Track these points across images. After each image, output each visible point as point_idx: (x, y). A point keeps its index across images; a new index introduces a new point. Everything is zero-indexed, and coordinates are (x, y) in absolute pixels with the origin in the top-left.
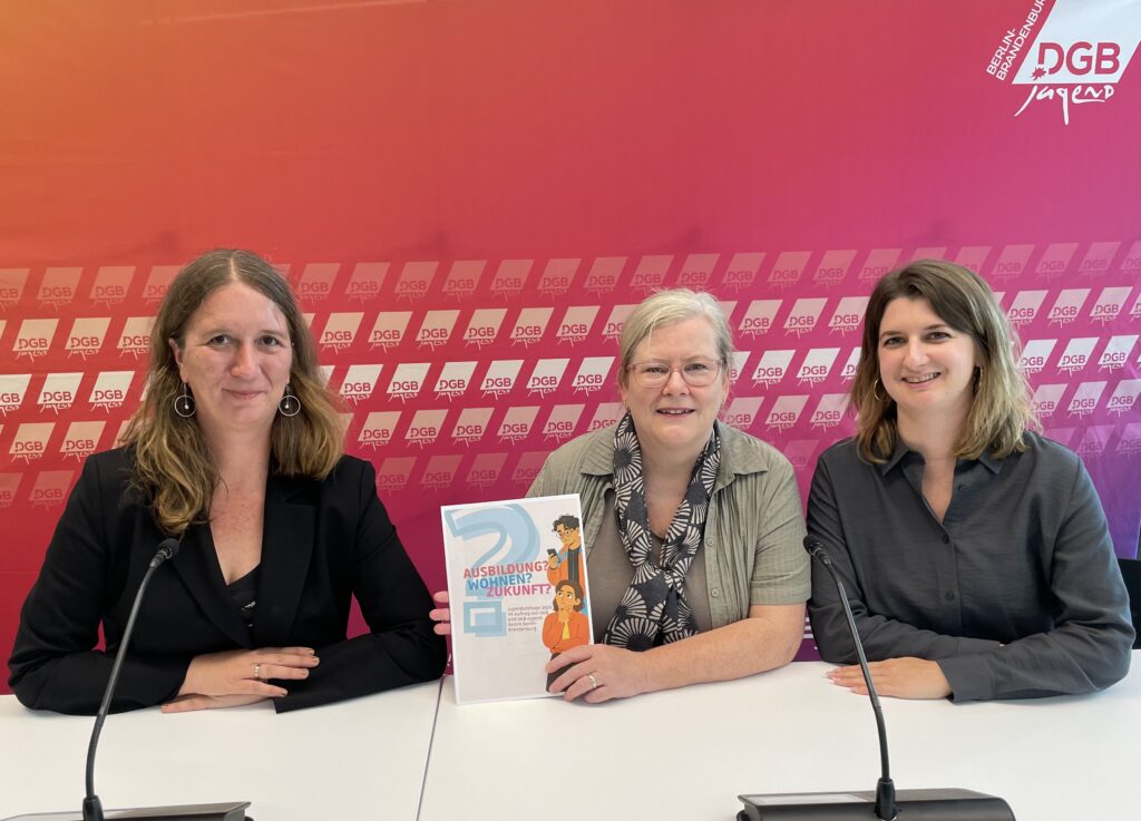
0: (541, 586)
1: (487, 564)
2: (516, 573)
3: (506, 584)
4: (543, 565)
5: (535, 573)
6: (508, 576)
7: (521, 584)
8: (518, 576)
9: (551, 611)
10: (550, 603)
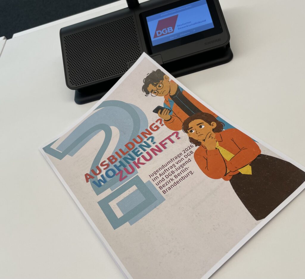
0: (169, 138)
1: (104, 158)
2: (137, 145)
3: (133, 159)
4: (158, 124)
5: (154, 134)
6: (131, 152)
7: (148, 150)
8: (141, 146)
9: (195, 148)
10: (188, 143)
